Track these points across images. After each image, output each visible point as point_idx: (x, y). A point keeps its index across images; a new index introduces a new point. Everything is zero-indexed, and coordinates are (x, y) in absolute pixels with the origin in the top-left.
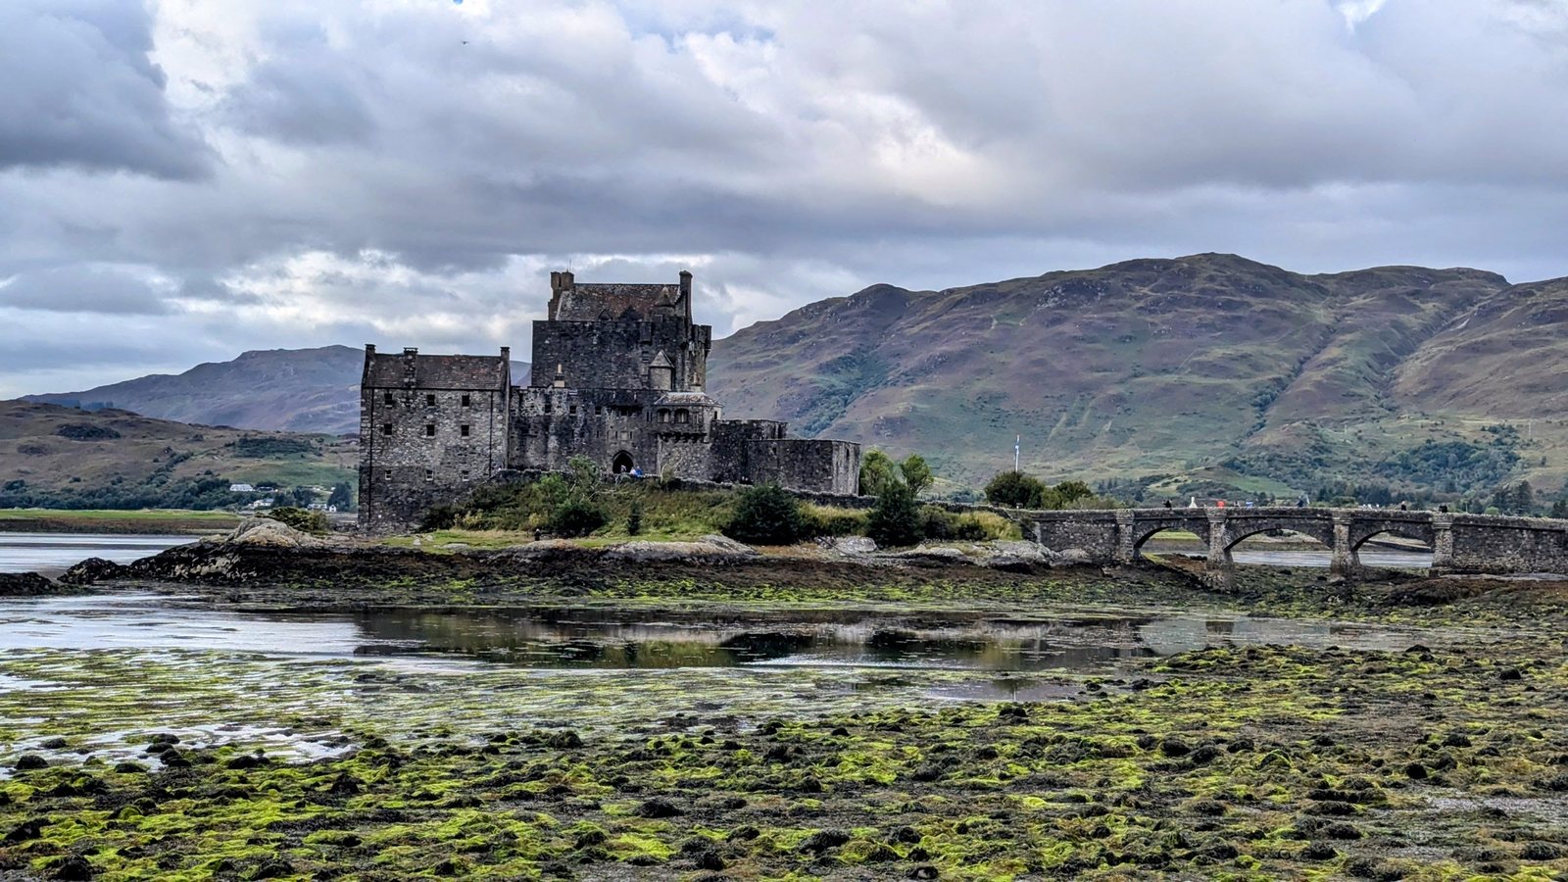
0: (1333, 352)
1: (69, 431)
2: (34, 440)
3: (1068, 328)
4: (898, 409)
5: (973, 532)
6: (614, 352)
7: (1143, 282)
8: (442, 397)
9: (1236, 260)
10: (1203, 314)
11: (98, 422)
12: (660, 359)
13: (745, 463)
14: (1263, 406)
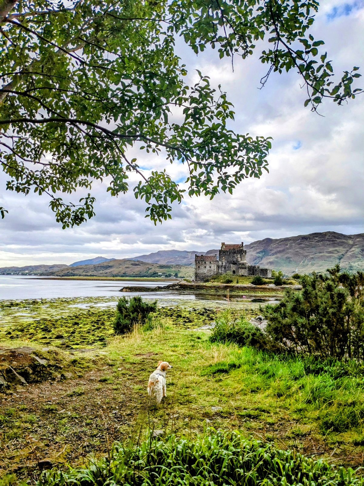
0: (353, 249)
1: (132, 264)
2: (127, 266)
3: (303, 245)
4: (271, 260)
5: (291, 283)
6: (231, 255)
7: (317, 237)
8: (207, 262)
9: (334, 233)
10: (328, 243)
11: (137, 263)
12: (239, 256)
13: (253, 272)
14: (340, 259)
